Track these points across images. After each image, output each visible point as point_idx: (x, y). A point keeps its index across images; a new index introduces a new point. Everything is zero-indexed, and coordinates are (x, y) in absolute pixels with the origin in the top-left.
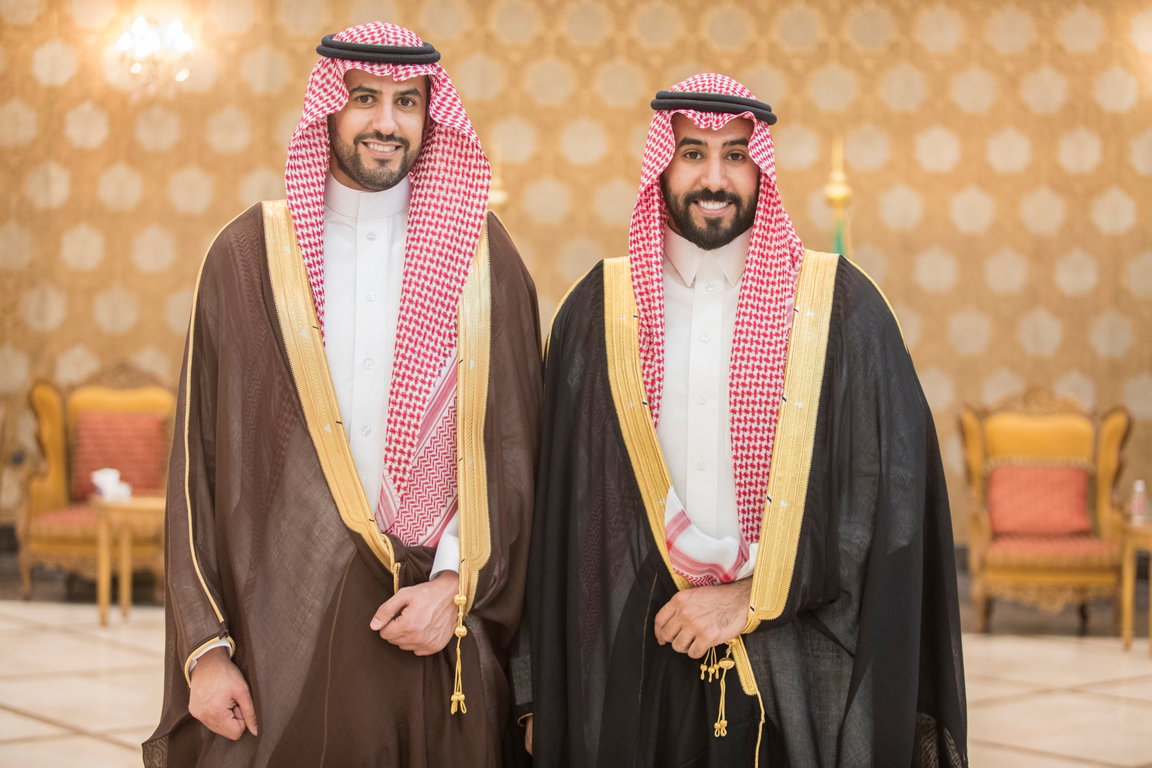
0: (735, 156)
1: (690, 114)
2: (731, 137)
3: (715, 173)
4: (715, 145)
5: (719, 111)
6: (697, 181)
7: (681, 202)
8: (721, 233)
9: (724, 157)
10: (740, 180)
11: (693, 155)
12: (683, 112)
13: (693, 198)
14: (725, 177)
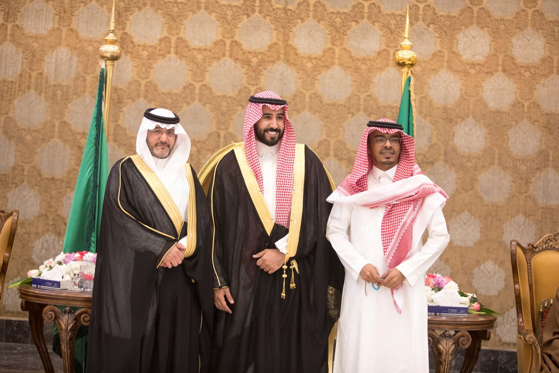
0: (280, 118)
1: (269, 105)
2: (279, 113)
3: (274, 123)
4: (275, 114)
5: (276, 104)
6: (269, 125)
7: (262, 131)
8: (275, 141)
9: (276, 118)
10: (281, 124)
11: (267, 117)
12: (266, 104)
13: (266, 130)
14: (277, 124)
